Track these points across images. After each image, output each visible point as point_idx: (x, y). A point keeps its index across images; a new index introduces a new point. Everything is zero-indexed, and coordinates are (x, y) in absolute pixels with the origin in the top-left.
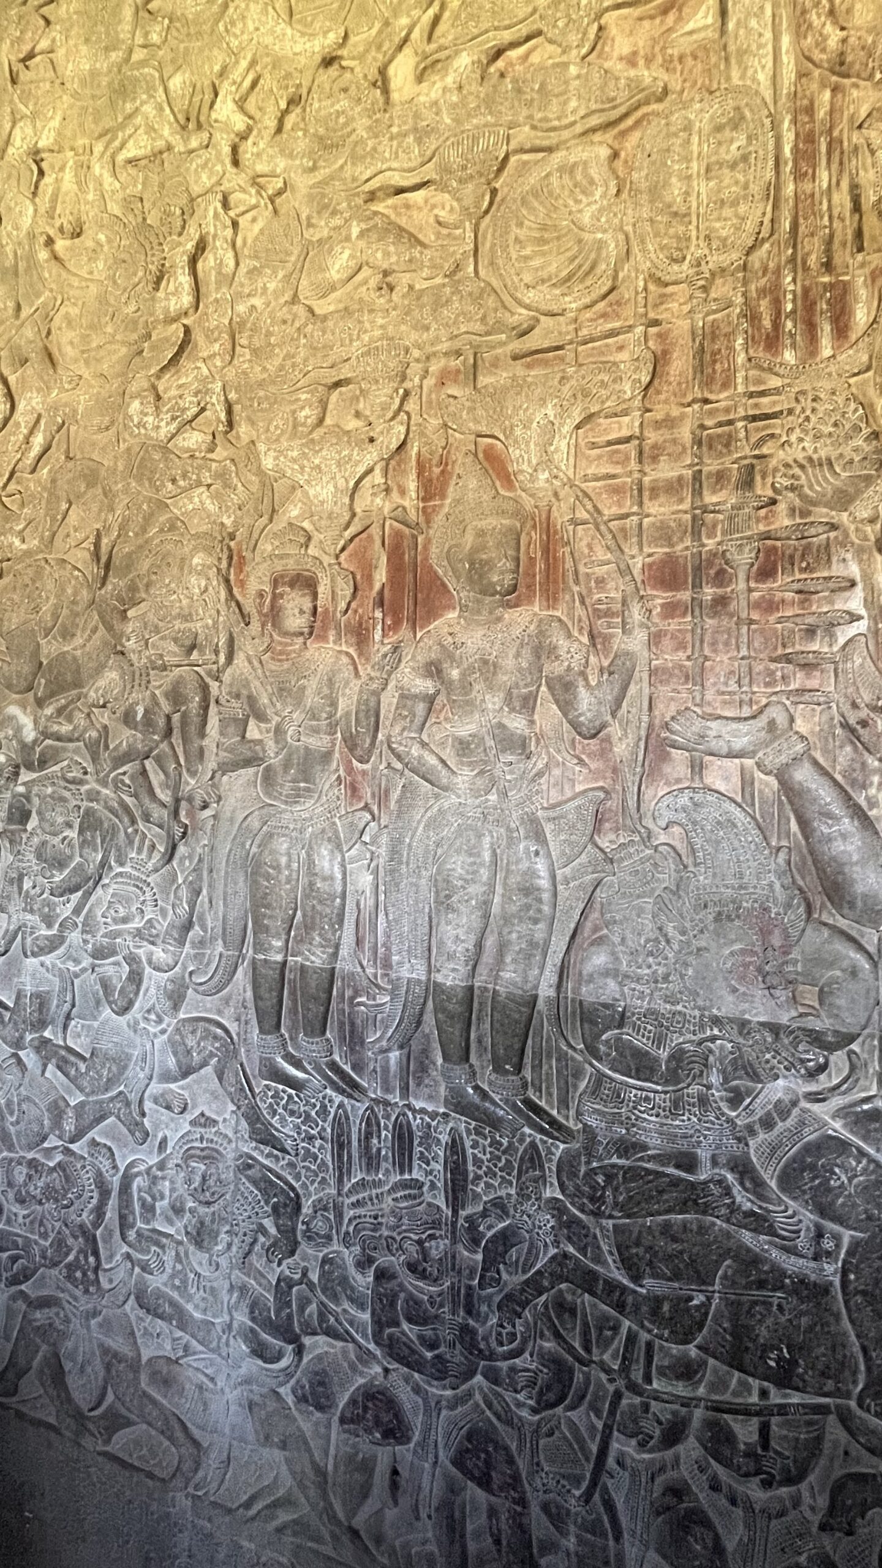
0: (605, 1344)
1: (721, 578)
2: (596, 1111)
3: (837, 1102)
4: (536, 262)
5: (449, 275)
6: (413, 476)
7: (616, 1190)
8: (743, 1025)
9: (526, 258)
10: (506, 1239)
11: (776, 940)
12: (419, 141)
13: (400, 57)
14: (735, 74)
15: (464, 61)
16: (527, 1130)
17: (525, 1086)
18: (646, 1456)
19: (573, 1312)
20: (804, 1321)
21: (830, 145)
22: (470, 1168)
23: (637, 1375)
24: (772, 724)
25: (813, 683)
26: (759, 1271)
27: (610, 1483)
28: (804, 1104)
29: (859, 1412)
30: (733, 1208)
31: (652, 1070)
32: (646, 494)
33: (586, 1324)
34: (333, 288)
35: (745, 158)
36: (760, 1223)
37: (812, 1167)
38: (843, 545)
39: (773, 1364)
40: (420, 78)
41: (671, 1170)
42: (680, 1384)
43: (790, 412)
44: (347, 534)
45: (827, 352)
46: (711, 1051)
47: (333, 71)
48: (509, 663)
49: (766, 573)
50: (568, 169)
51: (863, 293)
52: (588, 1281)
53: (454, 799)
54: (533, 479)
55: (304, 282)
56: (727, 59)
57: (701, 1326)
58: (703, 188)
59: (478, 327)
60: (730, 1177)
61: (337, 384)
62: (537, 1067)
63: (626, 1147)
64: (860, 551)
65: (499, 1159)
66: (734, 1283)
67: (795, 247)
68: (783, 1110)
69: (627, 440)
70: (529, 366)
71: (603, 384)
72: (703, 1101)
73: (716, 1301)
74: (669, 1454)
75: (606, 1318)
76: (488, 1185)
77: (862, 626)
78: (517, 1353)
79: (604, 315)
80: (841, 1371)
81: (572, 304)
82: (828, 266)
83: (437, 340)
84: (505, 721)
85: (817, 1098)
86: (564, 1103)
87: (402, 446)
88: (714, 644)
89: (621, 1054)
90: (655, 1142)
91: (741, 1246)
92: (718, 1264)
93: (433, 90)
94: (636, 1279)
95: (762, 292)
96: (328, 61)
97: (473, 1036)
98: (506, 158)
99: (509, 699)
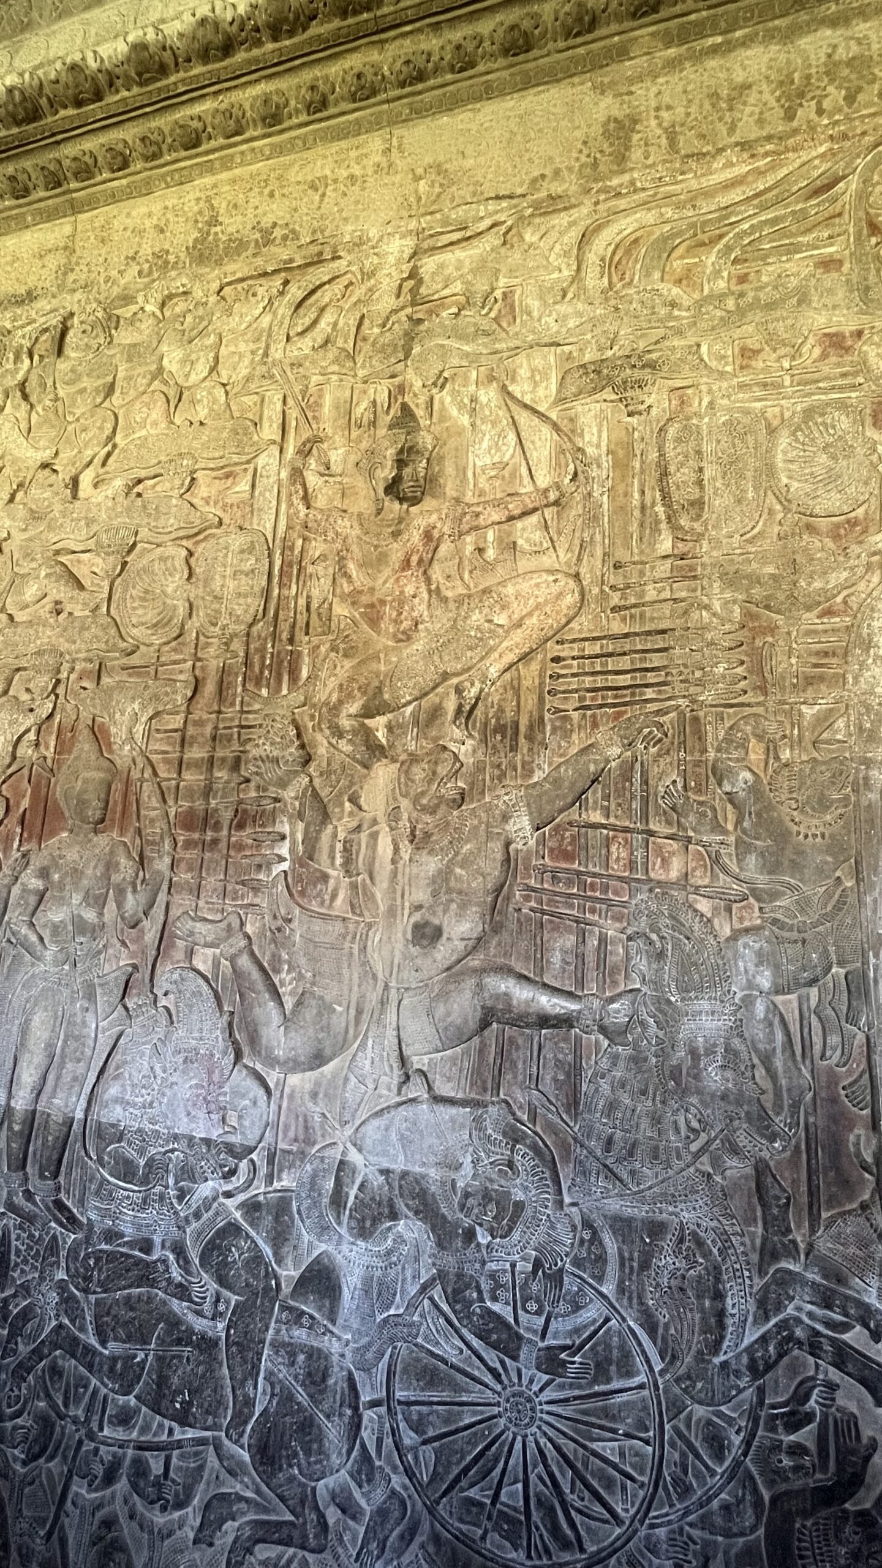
0: (78, 1400)
1: (217, 826)
2: (97, 1208)
3: (241, 1197)
4: (140, 612)
5: (93, 611)
6: (54, 737)
7: (100, 1270)
8: (191, 1138)
9: (134, 609)
10: (26, 1315)
11: (216, 1077)
12: (87, 525)
13: (87, 471)
14: (255, 520)
15: (118, 483)
16: (53, 1224)
17: (58, 1189)
18: (94, 1495)
19: (60, 1374)
20: (201, 1369)
21: (299, 571)
22: (13, 1257)
23: (95, 1426)
24: (229, 925)
25: (257, 901)
26: (179, 1331)
27: (67, 1521)
28: (222, 1200)
29: (226, 1442)
30: (169, 1281)
31: (134, 1175)
32: (184, 766)
33: (68, 1384)
34: (27, 606)
35: (253, 571)
36: (182, 1292)
37: (219, 1247)
38: (283, 812)
39: (178, 1406)
40: (96, 486)
41: (137, 1253)
42: (121, 1429)
43: (261, 726)
44: (10, 771)
45: (285, 692)
46: (170, 1159)
47: (47, 471)
48: (89, 872)
49: (241, 826)
50: (163, 559)
51: (306, 659)
52: (74, 1347)
53: (42, 967)
54: (121, 748)
55: (9, 600)
56: (252, 512)
57: (139, 1377)
58: (231, 584)
59: (103, 646)
60: (171, 1257)
61: (18, 670)
62: (69, 1174)
63: (111, 1235)
64: (291, 817)
65: (32, 1249)
66: (163, 1341)
67: (275, 626)
68: (207, 1204)
69: (176, 731)
70: (130, 675)
71: (167, 694)
72: (162, 1197)
73: (150, 1358)
74: (108, 1491)
75: (82, 1378)
76: (23, 1271)
77: (285, 866)
78: (18, 1414)
79: (175, 650)
80: (218, 1408)
81: (157, 641)
82: (291, 641)
83: (78, 651)
84: (83, 914)
85: (228, 1195)
86: (81, 1202)
87: (51, 716)
88: (208, 870)
89: (117, 1163)
90: (128, 1230)
91: (171, 1312)
92: (156, 1325)
93: (99, 496)
94: (103, 1343)
95: (256, 650)
96: (45, 466)
97: (31, 1149)
98: (134, 544)
99: (86, 898)
